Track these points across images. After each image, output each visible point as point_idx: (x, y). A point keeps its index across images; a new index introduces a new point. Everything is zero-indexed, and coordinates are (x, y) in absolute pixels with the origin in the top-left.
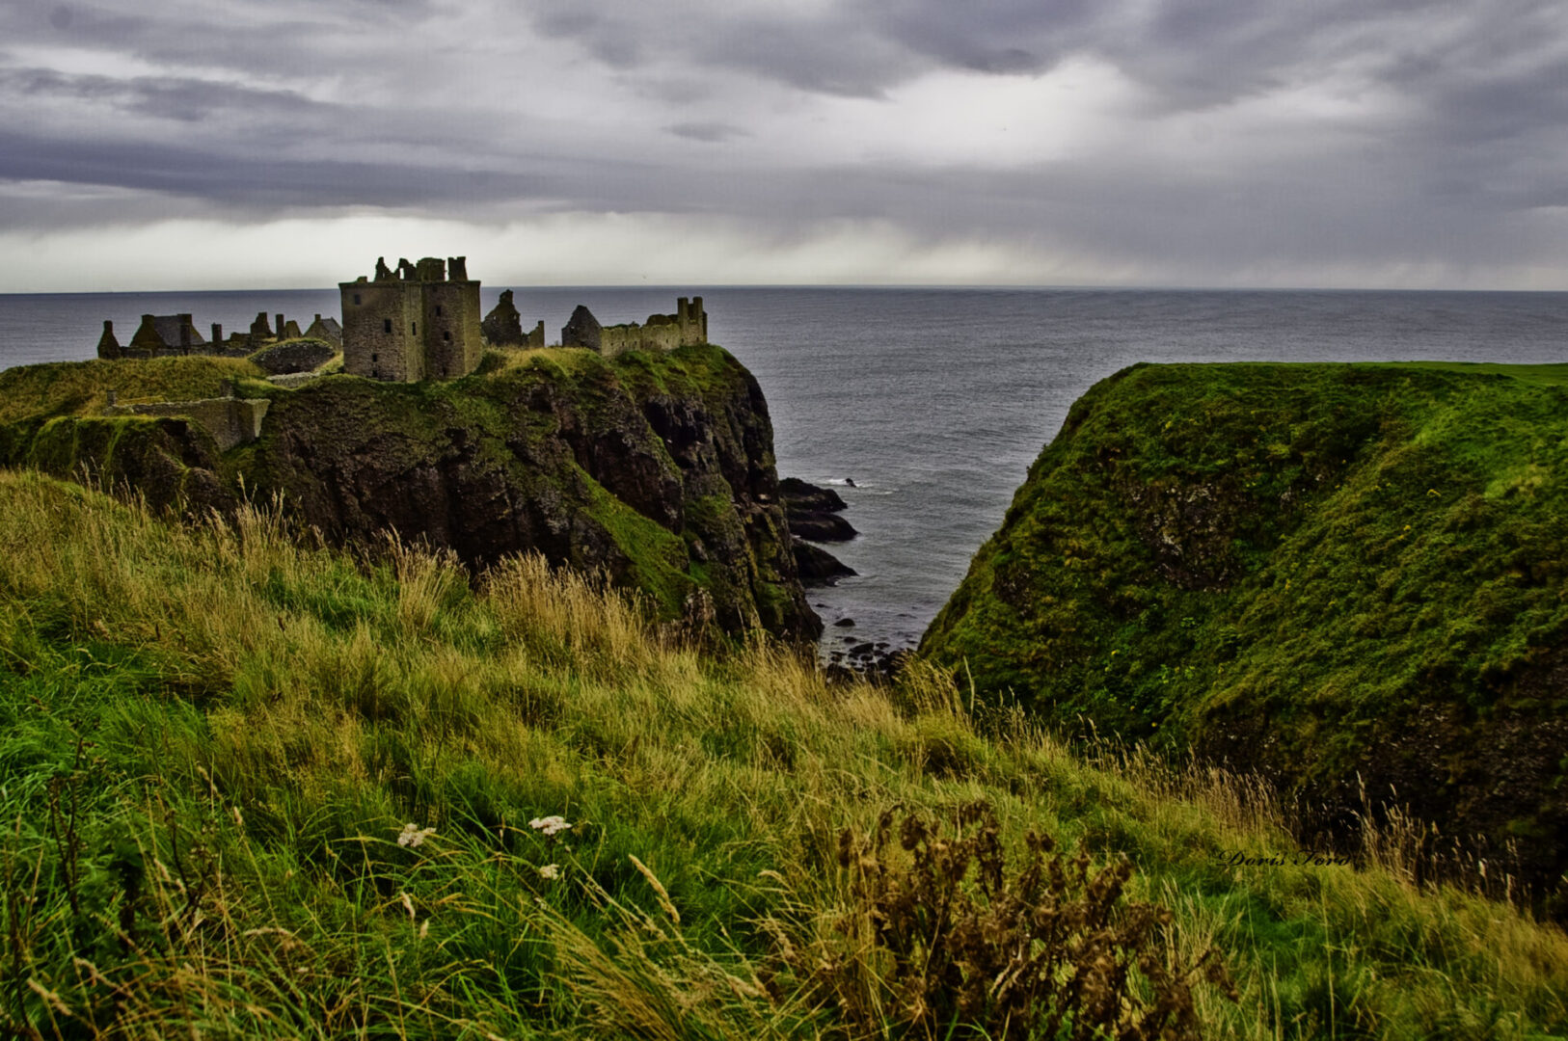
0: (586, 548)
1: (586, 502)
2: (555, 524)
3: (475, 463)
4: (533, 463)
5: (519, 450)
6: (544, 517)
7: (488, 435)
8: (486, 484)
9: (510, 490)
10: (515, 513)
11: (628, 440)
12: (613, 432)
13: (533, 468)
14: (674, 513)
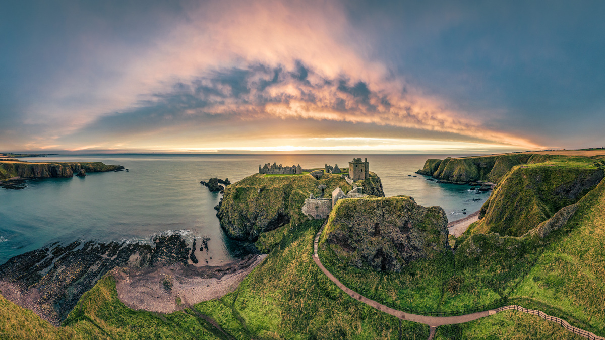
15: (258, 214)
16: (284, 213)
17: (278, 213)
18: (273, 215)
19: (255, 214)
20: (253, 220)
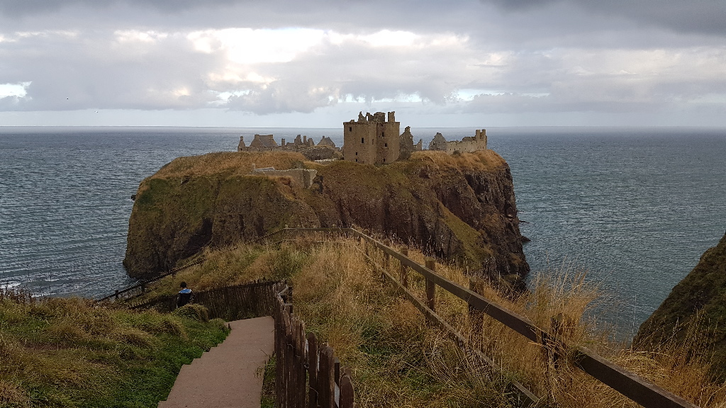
1: (442, 217)
3: (396, 199)
6: (424, 222)
7: (402, 187)
8: (401, 208)
9: (411, 211)
10: (412, 220)
11: (460, 191)
12: (453, 187)
13: (420, 201)
14: (477, 222)
15: (175, 227)
17: (204, 220)
18: (195, 224)
19: (173, 226)
20: (169, 239)
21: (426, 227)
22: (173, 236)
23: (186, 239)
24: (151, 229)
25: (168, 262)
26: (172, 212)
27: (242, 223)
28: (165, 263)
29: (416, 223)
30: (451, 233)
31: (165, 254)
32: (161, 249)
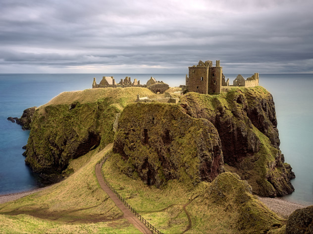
0: (252, 141)
1: (251, 128)
2: (244, 134)
3: (224, 117)
4: (239, 117)
5: (235, 114)
6: (241, 132)
7: (227, 109)
8: (227, 123)
9: (233, 125)
10: (233, 130)
11: (258, 111)
12: (255, 108)
13: (239, 118)
14: (266, 131)
15: (67, 138)
16: (95, 133)
18: (83, 136)
19: (65, 137)
20: (62, 145)
21: (242, 135)
22: (65, 143)
23: (76, 145)
24: (48, 139)
25: (62, 161)
26: (64, 128)
27: (146, 135)
28: (60, 161)
29: (236, 132)
30: (257, 139)
31: (60, 155)
32: (57, 152)
